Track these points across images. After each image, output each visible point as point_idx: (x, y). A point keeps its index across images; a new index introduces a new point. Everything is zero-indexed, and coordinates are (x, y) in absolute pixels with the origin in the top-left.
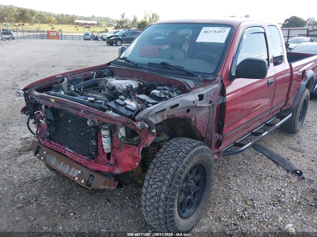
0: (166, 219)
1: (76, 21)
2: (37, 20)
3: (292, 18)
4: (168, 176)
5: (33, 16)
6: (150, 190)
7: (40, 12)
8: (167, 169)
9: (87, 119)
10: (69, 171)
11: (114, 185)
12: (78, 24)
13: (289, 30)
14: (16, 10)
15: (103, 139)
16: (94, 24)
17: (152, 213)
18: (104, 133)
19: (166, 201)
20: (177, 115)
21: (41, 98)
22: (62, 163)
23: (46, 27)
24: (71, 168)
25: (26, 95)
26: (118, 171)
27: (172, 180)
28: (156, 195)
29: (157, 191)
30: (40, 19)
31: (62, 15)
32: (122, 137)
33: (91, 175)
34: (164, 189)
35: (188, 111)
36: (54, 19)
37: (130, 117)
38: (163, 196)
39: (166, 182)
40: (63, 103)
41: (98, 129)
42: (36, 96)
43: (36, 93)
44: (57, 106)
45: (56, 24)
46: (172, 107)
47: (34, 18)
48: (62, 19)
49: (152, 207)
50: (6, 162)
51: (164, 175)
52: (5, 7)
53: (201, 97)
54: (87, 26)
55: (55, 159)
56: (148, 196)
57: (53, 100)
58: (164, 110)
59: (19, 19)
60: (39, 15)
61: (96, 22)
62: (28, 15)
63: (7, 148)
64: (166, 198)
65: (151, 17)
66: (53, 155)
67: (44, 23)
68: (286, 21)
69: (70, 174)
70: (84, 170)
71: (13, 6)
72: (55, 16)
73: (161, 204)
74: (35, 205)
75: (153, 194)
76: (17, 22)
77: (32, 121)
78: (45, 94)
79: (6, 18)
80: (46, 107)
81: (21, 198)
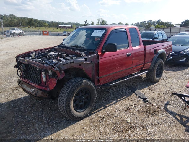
0: (66, 109)
1: (60, 25)
2: (38, 25)
3: (186, 21)
4: (68, 91)
5: (36, 22)
6: (61, 97)
7: (40, 20)
8: (68, 89)
9: (37, 68)
10: (30, 90)
11: (47, 95)
12: (61, 27)
13: (171, 28)
14: (27, 19)
15: (43, 76)
16: (69, 27)
17: (61, 107)
18: (42, 73)
19: (66, 101)
20: (75, 67)
21: (22, 60)
22: (28, 87)
23: (43, 29)
24: (31, 89)
25: (17, 59)
26: (48, 90)
27: (69, 92)
28: (63, 99)
29: (63, 97)
30: (39, 24)
31: (52, 22)
32: (50, 75)
33: (37, 91)
34: (66, 96)
35: (80, 65)
36: (47, 24)
37: (52, 66)
38: (65, 99)
39: (67, 93)
40: (29, 62)
41: (40, 71)
42: (20, 60)
43: (21, 58)
44: (27, 63)
45: (48, 27)
46: (71, 63)
47: (36, 24)
48: (52, 24)
49: (61, 105)
50: (9, 92)
51: (66, 91)
52: (22, 18)
53: (86, 59)
54: (66, 28)
55: (25, 86)
56: (60, 100)
57: (26, 61)
58: (67, 63)
59: (28, 24)
60: (39, 22)
61: (70, 26)
62: (33, 22)
63: (11, 87)
64: (66, 100)
65: (102, 22)
66: (25, 84)
67: (42, 27)
68: (183, 22)
69: (30, 91)
70: (35, 89)
71: (25, 17)
72: (48, 23)
73: (64, 102)
74: (18, 108)
75: (62, 99)
76: (27, 26)
77: (19, 71)
78: (23, 59)
79: (21, 24)
80: (23, 64)
81: (13, 106)
